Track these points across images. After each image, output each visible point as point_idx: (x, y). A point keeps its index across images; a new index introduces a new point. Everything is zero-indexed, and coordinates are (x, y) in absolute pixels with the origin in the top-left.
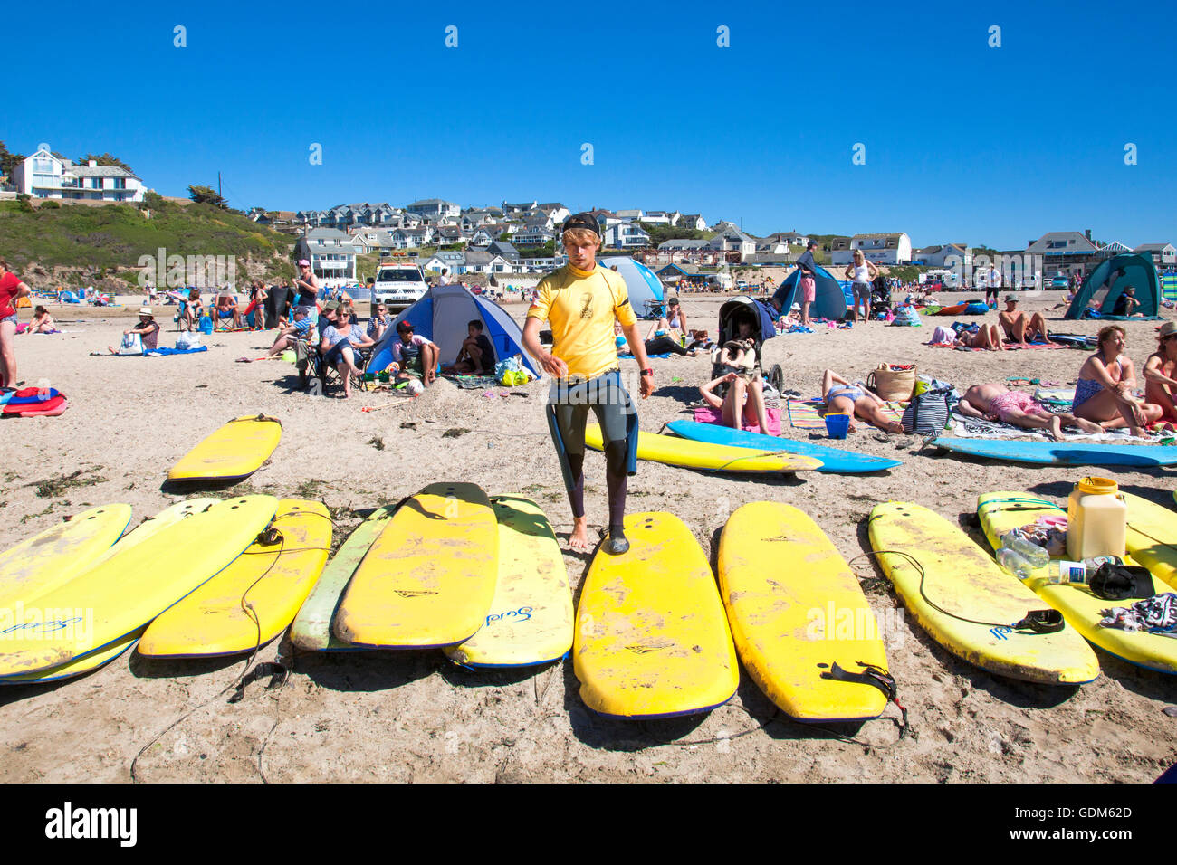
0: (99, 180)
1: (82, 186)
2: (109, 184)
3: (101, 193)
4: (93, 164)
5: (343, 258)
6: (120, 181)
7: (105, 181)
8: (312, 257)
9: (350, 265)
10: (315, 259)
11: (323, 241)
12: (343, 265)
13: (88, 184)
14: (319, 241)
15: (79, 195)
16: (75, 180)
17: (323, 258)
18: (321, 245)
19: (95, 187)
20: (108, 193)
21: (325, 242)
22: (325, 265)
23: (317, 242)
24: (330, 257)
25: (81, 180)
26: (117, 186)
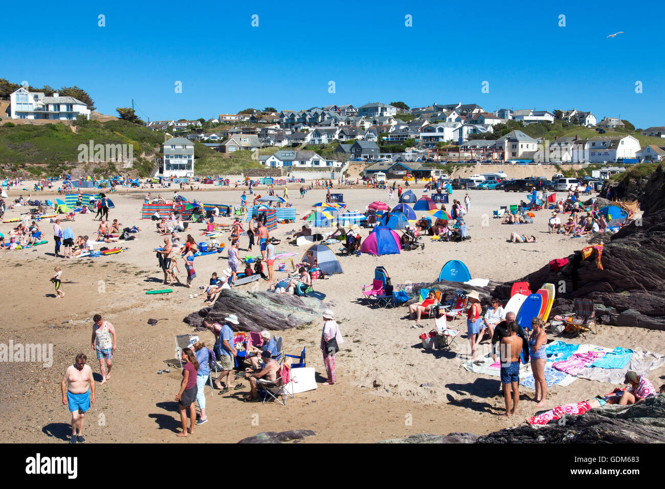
0: (57, 106)
1: (48, 110)
2: (63, 109)
3: (58, 114)
4: (56, 95)
5: (185, 157)
6: (70, 106)
7: (61, 106)
8: (165, 157)
9: (190, 162)
10: (166, 158)
11: (175, 146)
12: (185, 161)
13: (51, 108)
14: (172, 146)
15: (46, 116)
16: (44, 106)
17: (172, 157)
18: (173, 149)
19: (55, 110)
20: (63, 114)
21: (176, 147)
22: (172, 161)
23: (171, 147)
24: (177, 156)
25: (47, 106)
26: (68, 110)
